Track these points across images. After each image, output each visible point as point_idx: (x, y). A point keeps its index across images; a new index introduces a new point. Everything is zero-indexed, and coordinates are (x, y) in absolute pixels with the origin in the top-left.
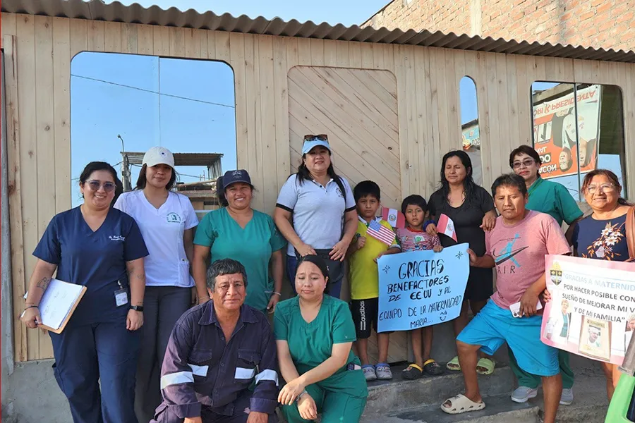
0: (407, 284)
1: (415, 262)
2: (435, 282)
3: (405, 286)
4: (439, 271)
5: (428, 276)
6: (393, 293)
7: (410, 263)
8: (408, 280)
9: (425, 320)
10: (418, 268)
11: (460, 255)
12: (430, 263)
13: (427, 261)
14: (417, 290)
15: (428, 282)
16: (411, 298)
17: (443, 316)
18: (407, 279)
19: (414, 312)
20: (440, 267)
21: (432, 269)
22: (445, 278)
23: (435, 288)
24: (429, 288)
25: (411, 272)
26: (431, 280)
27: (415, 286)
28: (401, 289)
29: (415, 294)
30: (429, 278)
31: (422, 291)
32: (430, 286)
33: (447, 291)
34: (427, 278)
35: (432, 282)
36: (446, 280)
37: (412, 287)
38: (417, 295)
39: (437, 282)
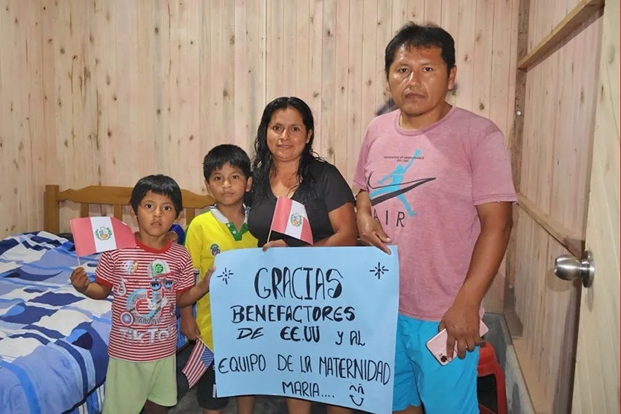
0: (274, 310)
1: (286, 269)
2: (325, 314)
3: (270, 313)
4: (332, 293)
5: (309, 298)
6: (245, 324)
7: (276, 270)
8: (277, 303)
9: (315, 389)
10: (292, 282)
11: (379, 271)
12: (313, 274)
13: (309, 270)
14: (291, 324)
15: (311, 310)
16: (283, 337)
17: (358, 397)
18: (271, 300)
19: (288, 364)
20: (334, 285)
21: (318, 286)
22: (346, 311)
23: (326, 326)
24: (313, 323)
25: (280, 286)
26: (316, 309)
27: (289, 316)
28: (263, 316)
29: (288, 331)
30: (314, 303)
31: (301, 327)
32: (316, 320)
33: (355, 338)
34: (308, 303)
35: (320, 313)
36: (349, 315)
37: (283, 317)
38: (292, 333)
39: (331, 315)
